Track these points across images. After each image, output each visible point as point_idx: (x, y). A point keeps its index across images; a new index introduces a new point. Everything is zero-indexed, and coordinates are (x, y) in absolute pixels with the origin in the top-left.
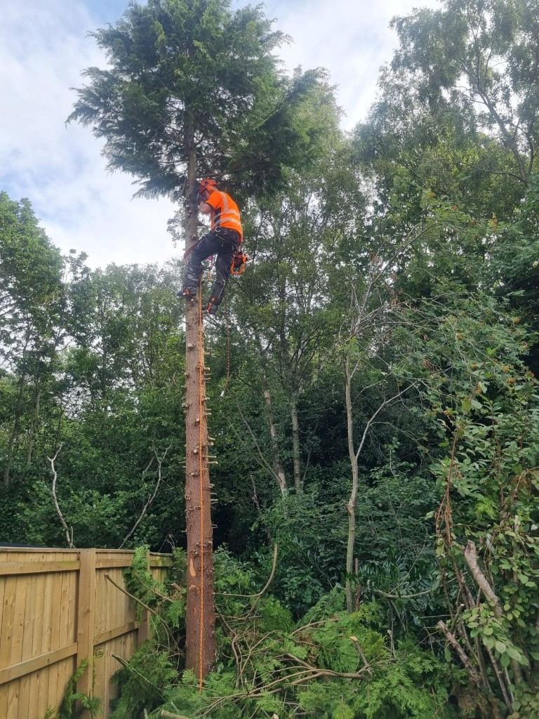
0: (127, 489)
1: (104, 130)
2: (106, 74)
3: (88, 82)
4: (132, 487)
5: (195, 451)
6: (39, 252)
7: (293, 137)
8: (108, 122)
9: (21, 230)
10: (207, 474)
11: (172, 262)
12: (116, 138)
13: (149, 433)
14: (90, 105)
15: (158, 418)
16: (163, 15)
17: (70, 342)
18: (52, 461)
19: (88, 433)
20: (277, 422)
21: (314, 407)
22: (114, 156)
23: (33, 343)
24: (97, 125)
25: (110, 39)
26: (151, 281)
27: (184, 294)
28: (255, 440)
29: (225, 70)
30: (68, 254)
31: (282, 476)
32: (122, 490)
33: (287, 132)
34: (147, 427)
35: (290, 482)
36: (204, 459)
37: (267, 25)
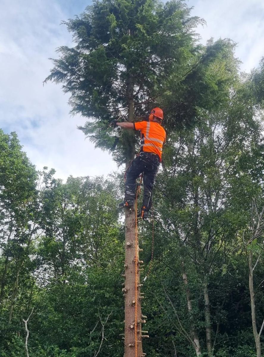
0: (78, 345)
1: (70, 88)
2: (72, 50)
3: (60, 56)
4: (83, 344)
5: (132, 327)
6: (22, 169)
7: (205, 87)
8: (73, 82)
9: (10, 154)
10: (141, 345)
11: (113, 174)
12: (78, 93)
13: (95, 303)
14: (61, 70)
15: (102, 291)
16: (113, 8)
17: (41, 233)
18: (26, 322)
19: (52, 300)
20: (193, 298)
21: (221, 286)
22: (77, 105)
23: (15, 233)
24: (65, 84)
25: (76, 25)
26: (99, 188)
27: (125, 205)
28: (176, 312)
29: (157, 45)
30: (42, 170)
31: (196, 341)
32: (75, 346)
33: (202, 84)
34: (94, 298)
35: (203, 347)
36: (138, 333)
37: (187, 12)
